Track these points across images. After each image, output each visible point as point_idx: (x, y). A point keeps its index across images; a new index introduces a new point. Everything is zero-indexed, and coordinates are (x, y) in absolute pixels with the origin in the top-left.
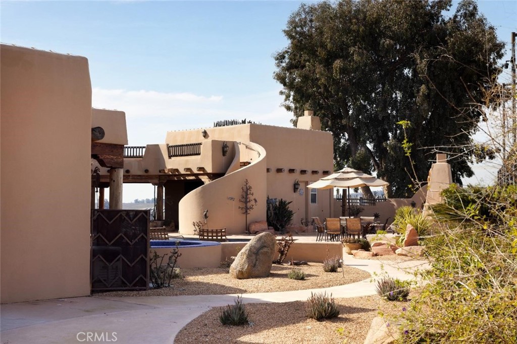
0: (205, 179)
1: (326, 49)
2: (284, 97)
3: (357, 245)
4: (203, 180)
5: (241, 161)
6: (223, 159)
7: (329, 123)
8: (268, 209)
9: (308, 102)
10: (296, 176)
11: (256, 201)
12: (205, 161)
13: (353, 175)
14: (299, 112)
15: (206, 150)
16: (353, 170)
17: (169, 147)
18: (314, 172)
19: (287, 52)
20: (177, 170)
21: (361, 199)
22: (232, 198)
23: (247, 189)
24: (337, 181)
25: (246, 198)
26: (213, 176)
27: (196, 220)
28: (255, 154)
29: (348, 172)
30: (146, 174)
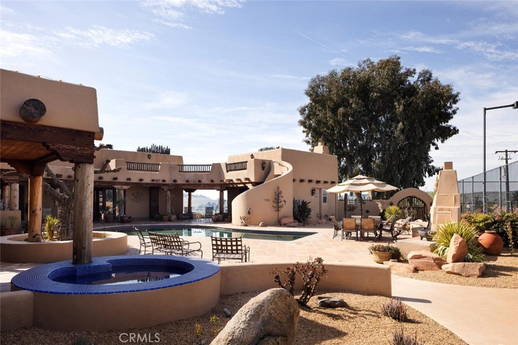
0: (250, 186)
1: (333, 101)
2: (305, 134)
3: (387, 254)
4: (249, 187)
5: (275, 174)
6: (263, 172)
7: (335, 150)
8: (294, 207)
9: (321, 137)
10: (314, 185)
11: (285, 202)
12: (249, 174)
13: (366, 181)
14: (314, 144)
15: (251, 166)
16: (365, 177)
17: (227, 165)
18: (326, 182)
19: (307, 107)
20: (232, 180)
21: (355, 200)
22: (268, 200)
23: (279, 193)
24: (353, 186)
25: (278, 200)
26: (255, 184)
27: (242, 215)
28: (285, 169)
29: (360, 179)
30: (211, 183)
